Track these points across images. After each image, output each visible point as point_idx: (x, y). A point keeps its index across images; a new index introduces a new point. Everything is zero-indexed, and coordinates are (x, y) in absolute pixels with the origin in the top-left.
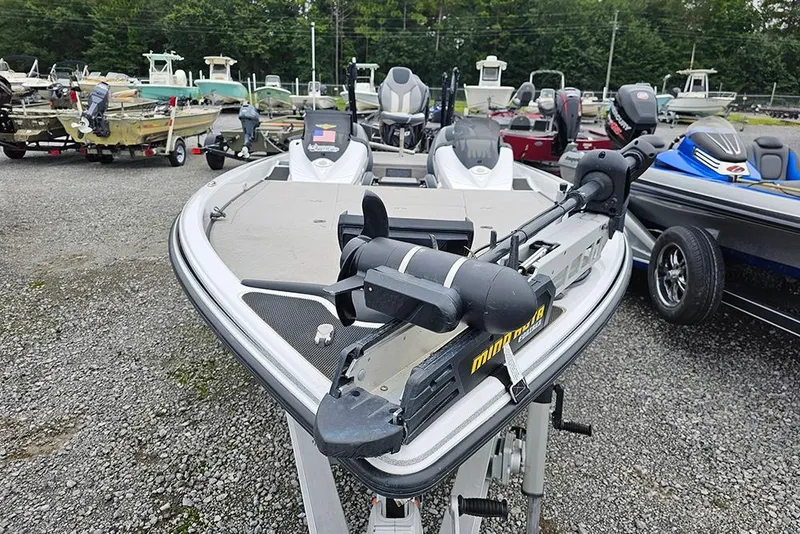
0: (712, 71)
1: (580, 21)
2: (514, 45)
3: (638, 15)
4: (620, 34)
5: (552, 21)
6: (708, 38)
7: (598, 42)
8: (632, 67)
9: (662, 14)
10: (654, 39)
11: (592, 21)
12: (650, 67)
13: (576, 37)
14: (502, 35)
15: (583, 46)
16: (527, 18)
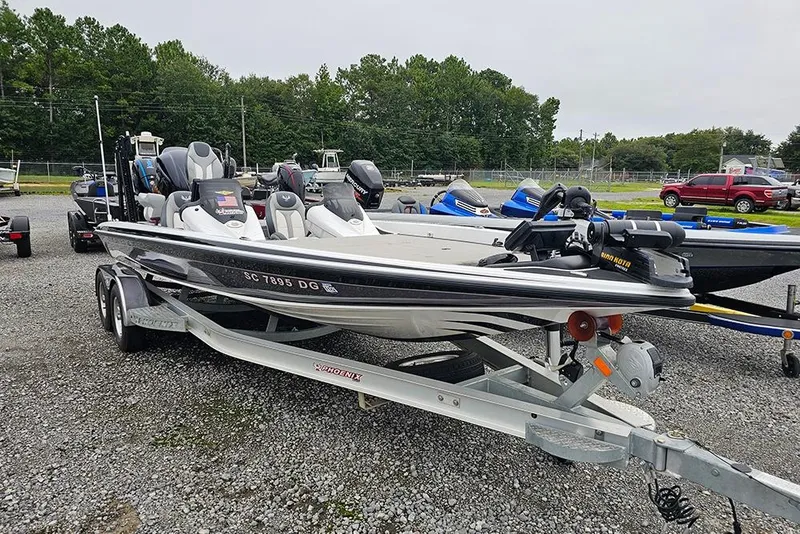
0: (339, 151)
1: (210, 102)
2: (146, 121)
3: (260, 100)
4: (248, 116)
5: (181, 100)
6: (319, 124)
7: (229, 123)
8: (263, 146)
9: (279, 102)
10: (277, 123)
11: (220, 103)
12: (278, 146)
13: (208, 118)
14: (131, 110)
15: (217, 126)
16: (154, 96)
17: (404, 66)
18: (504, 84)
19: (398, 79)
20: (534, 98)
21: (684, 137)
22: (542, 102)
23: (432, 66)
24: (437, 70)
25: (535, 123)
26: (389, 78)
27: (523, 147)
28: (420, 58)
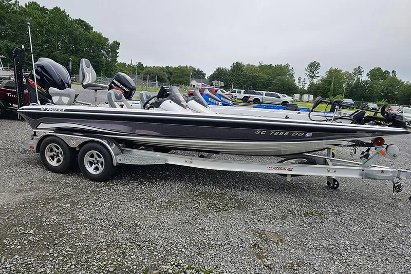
17: (24, 6)
18: (89, 29)
19: (21, 14)
20: (107, 40)
21: (175, 68)
22: (111, 42)
23: (44, 10)
24: (47, 13)
25: (108, 53)
26: (15, 12)
27: (102, 65)
28: (35, 4)
